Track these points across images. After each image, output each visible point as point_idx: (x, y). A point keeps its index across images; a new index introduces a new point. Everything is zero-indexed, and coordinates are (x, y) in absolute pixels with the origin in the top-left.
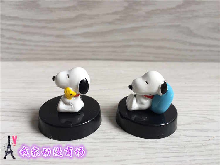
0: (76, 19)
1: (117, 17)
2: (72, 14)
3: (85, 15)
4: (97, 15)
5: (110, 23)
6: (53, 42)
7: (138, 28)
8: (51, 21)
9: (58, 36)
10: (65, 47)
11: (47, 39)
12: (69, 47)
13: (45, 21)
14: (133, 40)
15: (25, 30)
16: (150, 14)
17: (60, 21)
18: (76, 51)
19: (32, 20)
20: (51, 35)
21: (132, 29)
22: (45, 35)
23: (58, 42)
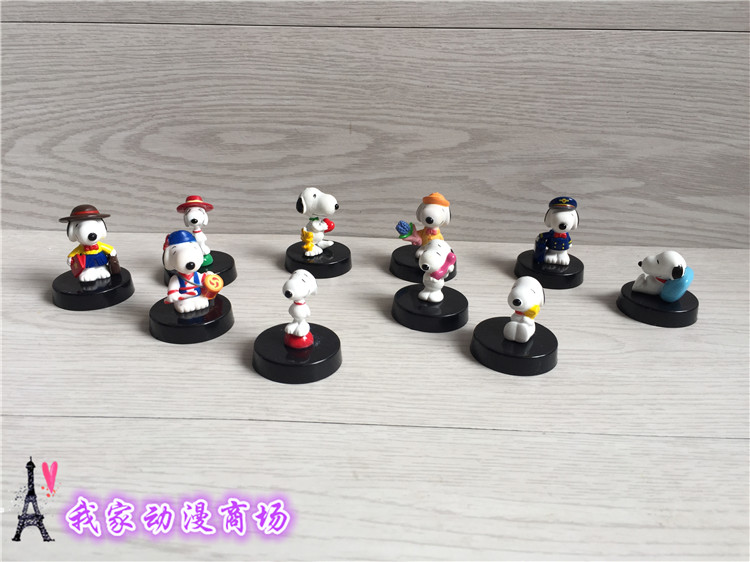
0: (283, 163)
1: (356, 160)
2: (275, 156)
3: (299, 156)
4: (320, 157)
5: (343, 171)
6: (241, 201)
7: (393, 179)
8: (238, 167)
9: (250, 192)
10: (263, 210)
11: (232, 195)
12: (269, 210)
13: (230, 166)
14: (384, 201)
15: (194, 179)
16: (413, 157)
17: (255, 166)
18: (281, 218)
19: (205, 165)
20: (238, 190)
21: (382, 182)
22: (228, 189)
23: (250, 202)
